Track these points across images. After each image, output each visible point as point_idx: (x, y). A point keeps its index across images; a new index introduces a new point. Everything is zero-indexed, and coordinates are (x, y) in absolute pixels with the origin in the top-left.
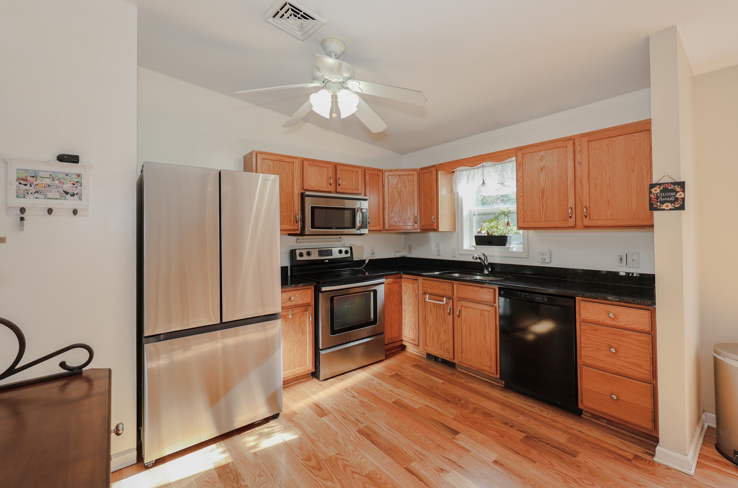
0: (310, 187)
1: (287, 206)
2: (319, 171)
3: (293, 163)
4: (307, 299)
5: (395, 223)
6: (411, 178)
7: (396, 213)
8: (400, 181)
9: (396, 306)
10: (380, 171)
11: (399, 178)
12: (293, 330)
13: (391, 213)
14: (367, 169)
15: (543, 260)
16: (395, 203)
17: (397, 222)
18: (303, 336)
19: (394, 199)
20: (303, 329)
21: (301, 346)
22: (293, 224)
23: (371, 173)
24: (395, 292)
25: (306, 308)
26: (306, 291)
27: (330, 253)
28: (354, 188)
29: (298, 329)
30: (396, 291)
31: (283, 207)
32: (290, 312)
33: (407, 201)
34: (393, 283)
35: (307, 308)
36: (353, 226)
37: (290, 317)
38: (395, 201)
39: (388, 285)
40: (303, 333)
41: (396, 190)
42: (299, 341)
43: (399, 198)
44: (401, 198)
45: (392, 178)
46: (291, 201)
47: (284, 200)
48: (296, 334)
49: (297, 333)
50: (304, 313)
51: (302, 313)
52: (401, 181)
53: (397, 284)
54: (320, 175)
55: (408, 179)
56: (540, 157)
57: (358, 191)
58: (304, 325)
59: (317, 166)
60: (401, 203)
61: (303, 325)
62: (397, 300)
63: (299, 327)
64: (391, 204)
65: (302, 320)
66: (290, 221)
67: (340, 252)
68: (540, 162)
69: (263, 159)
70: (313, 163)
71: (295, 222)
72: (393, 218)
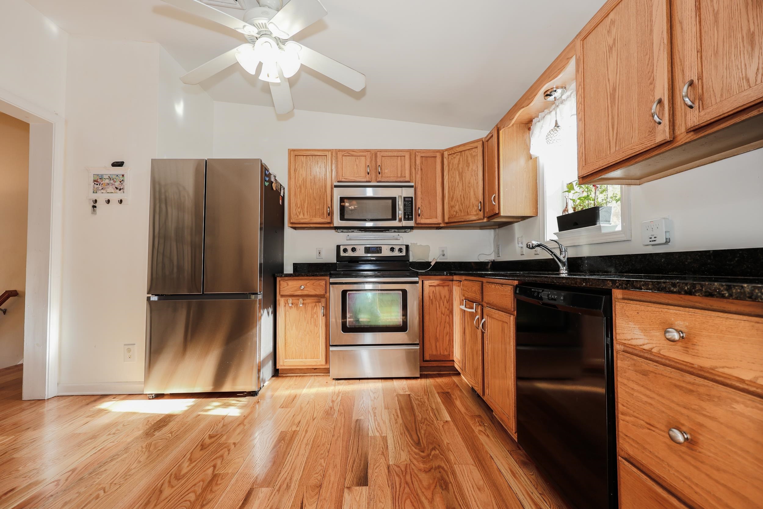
0: (345, 178)
1: (320, 200)
2: (355, 161)
3: (326, 156)
4: (320, 290)
5: (456, 214)
6: (475, 151)
7: (457, 201)
8: (461, 159)
9: (444, 315)
10: (437, 152)
11: (460, 155)
12: (305, 320)
13: (452, 201)
14: (417, 152)
15: (651, 240)
16: (456, 188)
17: (458, 212)
18: (316, 327)
19: (455, 184)
20: (315, 320)
21: (314, 338)
22: (326, 217)
23: (423, 155)
24: (443, 297)
25: (318, 299)
26: (319, 282)
27: (378, 250)
28: (399, 175)
29: (311, 320)
30: (445, 297)
31: (315, 200)
32: (301, 300)
33: (469, 183)
34: (438, 285)
35: (320, 299)
36: (394, 218)
37: (301, 305)
38: (456, 186)
39: (431, 288)
40: (316, 325)
41: (457, 172)
42: (311, 332)
43: (460, 180)
44: (463, 182)
45: (452, 158)
46: (324, 194)
47: (316, 193)
48: (308, 325)
49: (309, 323)
50: (317, 304)
51: (314, 304)
52: (463, 159)
53: (446, 288)
54: (357, 165)
55: (471, 154)
56: (608, 28)
57: (404, 178)
58: (317, 316)
59: (352, 156)
60: (463, 187)
61: (315, 316)
62: (446, 308)
63: (311, 318)
64: (452, 189)
65: (314, 311)
66: (323, 214)
67: (392, 249)
68: (608, 35)
69: (296, 155)
70: (347, 153)
71: (328, 215)
72: (454, 207)
